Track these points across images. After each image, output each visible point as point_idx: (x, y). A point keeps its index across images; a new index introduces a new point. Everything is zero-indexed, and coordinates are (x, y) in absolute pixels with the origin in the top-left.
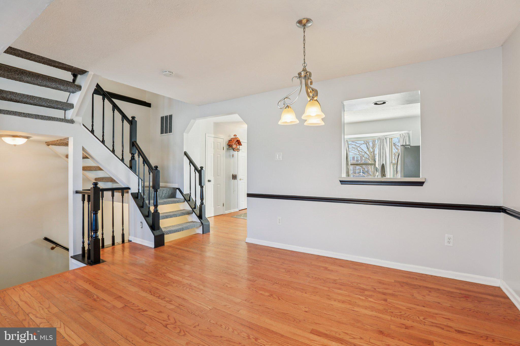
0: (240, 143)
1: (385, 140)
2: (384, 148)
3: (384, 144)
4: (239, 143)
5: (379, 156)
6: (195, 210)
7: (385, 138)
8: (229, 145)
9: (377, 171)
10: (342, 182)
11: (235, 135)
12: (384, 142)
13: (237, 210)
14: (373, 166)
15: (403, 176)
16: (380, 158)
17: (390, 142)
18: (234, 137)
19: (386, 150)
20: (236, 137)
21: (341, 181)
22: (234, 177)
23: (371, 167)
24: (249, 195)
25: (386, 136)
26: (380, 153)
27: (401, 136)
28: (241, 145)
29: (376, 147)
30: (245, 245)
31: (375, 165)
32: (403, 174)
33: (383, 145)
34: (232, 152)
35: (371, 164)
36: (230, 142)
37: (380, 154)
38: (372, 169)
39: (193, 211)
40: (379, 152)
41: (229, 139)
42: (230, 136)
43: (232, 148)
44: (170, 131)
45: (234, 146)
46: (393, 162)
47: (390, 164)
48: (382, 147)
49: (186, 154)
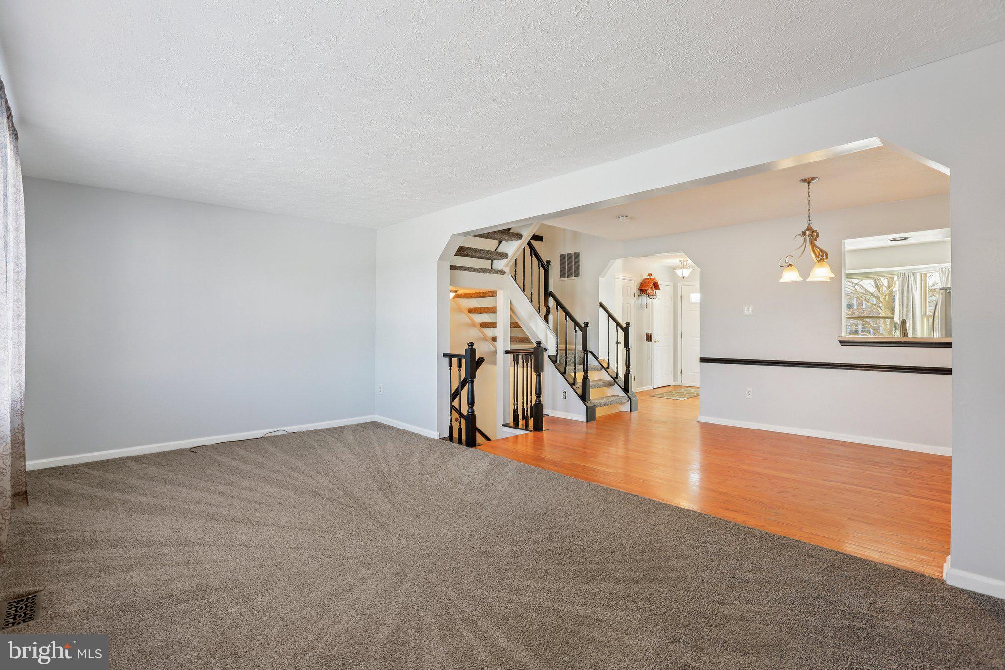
0: (658, 286)
1: (912, 277)
2: (910, 290)
3: (910, 284)
4: (656, 286)
5: (901, 304)
6: (617, 380)
7: (913, 273)
8: (641, 290)
9: (896, 329)
10: (843, 343)
11: (650, 275)
12: (910, 280)
13: (651, 388)
14: (888, 321)
15: (944, 335)
16: (903, 307)
17: (921, 280)
18: (648, 277)
19: (915, 293)
20: (652, 277)
21: (840, 342)
22: (649, 338)
23: (885, 323)
24: (703, 360)
25: (914, 269)
26: (903, 299)
27: (942, 271)
28: (659, 289)
29: (894, 286)
30: (697, 425)
31: (892, 318)
32: (944, 333)
33: (908, 286)
34: (645, 299)
35: (885, 318)
36: (644, 286)
37: (903, 301)
38: (885, 325)
39: (615, 381)
40: (901, 296)
41: (641, 280)
42: (642, 276)
43: (646, 295)
44: (577, 274)
45: (649, 291)
46: (928, 313)
47: (922, 318)
48: (906, 288)
49: (601, 305)
